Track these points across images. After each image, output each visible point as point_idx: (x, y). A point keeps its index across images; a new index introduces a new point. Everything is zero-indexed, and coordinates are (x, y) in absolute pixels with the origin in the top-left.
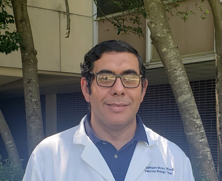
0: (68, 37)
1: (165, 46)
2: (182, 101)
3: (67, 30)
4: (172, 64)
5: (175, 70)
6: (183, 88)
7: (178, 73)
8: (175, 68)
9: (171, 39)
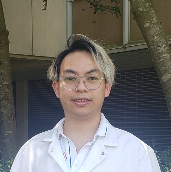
0: (45, 9)
1: (148, 22)
2: (166, 80)
3: (44, 2)
4: (156, 40)
5: (159, 46)
6: (168, 66)
7: (162, 49)
8: (158, 44)
9: (154, 14)
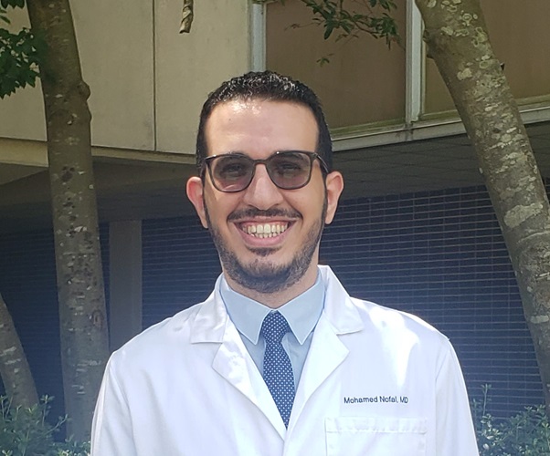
0: (187, 30)
1: (468, 64)
2: (517, 224)
3: (184, 10)
4: (489, 115)
5: (497, 131)
6: (521, 184)
7: (506, 140)
8: (496, 126)
9: (484, 43)
